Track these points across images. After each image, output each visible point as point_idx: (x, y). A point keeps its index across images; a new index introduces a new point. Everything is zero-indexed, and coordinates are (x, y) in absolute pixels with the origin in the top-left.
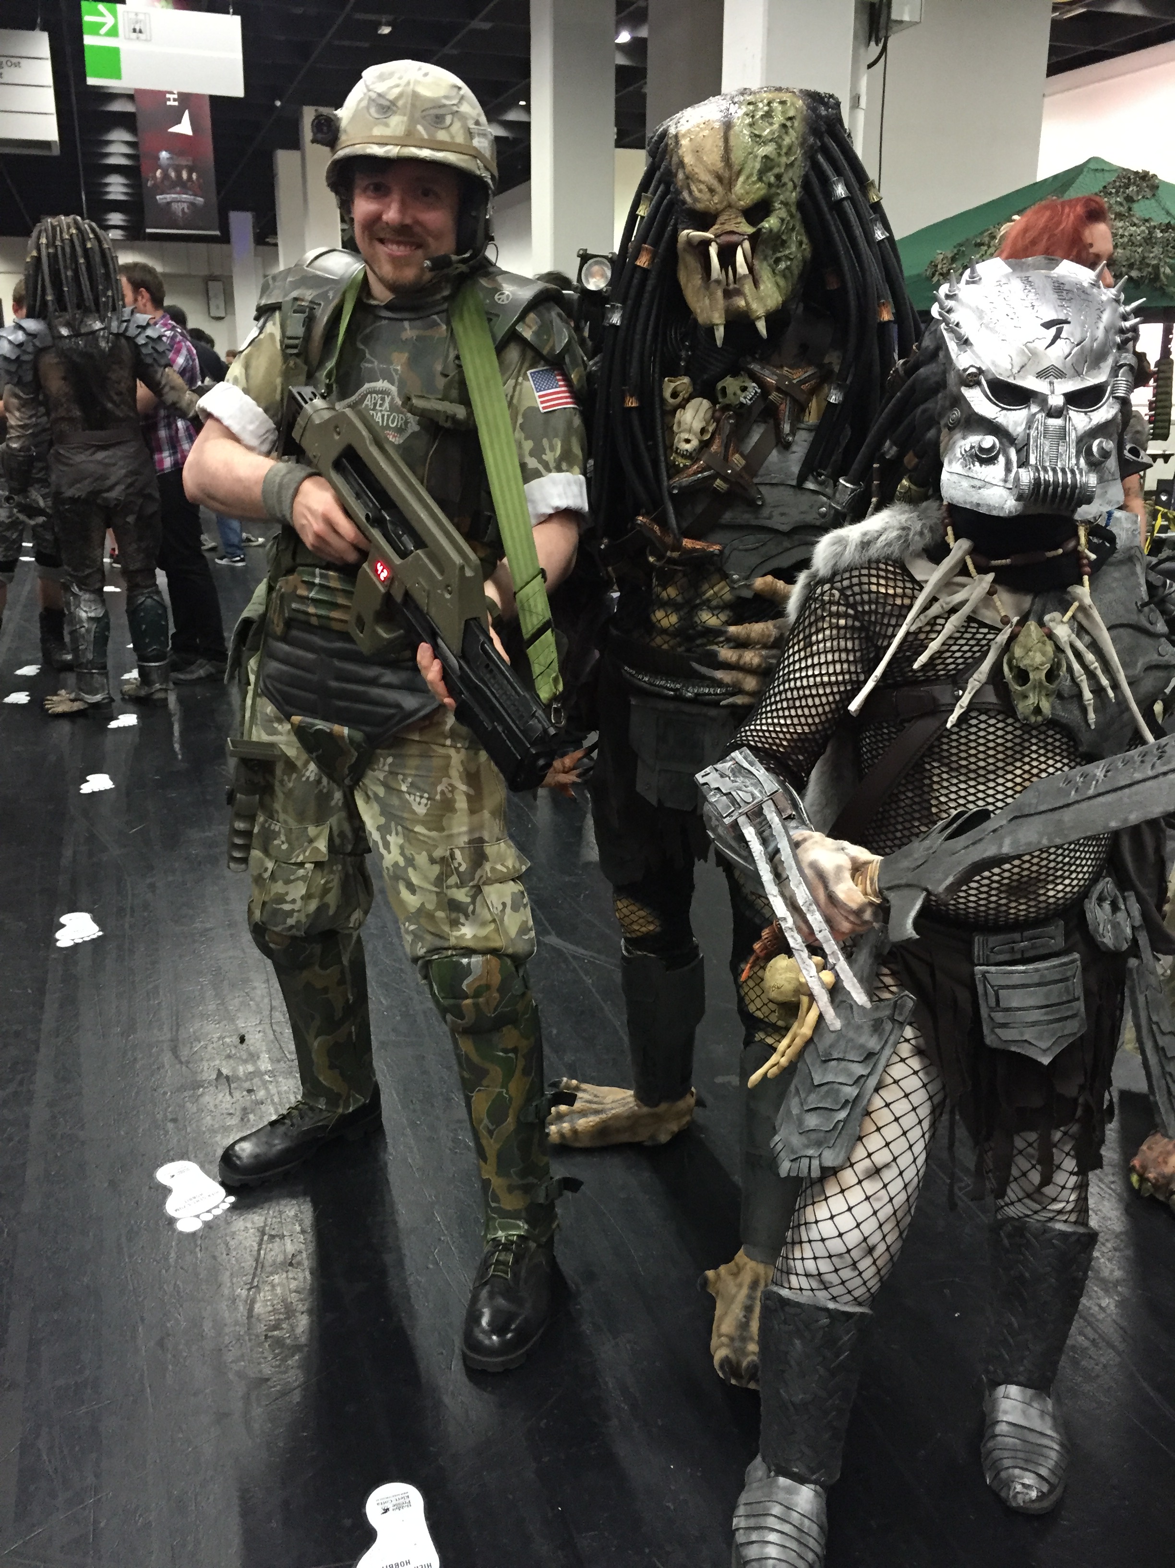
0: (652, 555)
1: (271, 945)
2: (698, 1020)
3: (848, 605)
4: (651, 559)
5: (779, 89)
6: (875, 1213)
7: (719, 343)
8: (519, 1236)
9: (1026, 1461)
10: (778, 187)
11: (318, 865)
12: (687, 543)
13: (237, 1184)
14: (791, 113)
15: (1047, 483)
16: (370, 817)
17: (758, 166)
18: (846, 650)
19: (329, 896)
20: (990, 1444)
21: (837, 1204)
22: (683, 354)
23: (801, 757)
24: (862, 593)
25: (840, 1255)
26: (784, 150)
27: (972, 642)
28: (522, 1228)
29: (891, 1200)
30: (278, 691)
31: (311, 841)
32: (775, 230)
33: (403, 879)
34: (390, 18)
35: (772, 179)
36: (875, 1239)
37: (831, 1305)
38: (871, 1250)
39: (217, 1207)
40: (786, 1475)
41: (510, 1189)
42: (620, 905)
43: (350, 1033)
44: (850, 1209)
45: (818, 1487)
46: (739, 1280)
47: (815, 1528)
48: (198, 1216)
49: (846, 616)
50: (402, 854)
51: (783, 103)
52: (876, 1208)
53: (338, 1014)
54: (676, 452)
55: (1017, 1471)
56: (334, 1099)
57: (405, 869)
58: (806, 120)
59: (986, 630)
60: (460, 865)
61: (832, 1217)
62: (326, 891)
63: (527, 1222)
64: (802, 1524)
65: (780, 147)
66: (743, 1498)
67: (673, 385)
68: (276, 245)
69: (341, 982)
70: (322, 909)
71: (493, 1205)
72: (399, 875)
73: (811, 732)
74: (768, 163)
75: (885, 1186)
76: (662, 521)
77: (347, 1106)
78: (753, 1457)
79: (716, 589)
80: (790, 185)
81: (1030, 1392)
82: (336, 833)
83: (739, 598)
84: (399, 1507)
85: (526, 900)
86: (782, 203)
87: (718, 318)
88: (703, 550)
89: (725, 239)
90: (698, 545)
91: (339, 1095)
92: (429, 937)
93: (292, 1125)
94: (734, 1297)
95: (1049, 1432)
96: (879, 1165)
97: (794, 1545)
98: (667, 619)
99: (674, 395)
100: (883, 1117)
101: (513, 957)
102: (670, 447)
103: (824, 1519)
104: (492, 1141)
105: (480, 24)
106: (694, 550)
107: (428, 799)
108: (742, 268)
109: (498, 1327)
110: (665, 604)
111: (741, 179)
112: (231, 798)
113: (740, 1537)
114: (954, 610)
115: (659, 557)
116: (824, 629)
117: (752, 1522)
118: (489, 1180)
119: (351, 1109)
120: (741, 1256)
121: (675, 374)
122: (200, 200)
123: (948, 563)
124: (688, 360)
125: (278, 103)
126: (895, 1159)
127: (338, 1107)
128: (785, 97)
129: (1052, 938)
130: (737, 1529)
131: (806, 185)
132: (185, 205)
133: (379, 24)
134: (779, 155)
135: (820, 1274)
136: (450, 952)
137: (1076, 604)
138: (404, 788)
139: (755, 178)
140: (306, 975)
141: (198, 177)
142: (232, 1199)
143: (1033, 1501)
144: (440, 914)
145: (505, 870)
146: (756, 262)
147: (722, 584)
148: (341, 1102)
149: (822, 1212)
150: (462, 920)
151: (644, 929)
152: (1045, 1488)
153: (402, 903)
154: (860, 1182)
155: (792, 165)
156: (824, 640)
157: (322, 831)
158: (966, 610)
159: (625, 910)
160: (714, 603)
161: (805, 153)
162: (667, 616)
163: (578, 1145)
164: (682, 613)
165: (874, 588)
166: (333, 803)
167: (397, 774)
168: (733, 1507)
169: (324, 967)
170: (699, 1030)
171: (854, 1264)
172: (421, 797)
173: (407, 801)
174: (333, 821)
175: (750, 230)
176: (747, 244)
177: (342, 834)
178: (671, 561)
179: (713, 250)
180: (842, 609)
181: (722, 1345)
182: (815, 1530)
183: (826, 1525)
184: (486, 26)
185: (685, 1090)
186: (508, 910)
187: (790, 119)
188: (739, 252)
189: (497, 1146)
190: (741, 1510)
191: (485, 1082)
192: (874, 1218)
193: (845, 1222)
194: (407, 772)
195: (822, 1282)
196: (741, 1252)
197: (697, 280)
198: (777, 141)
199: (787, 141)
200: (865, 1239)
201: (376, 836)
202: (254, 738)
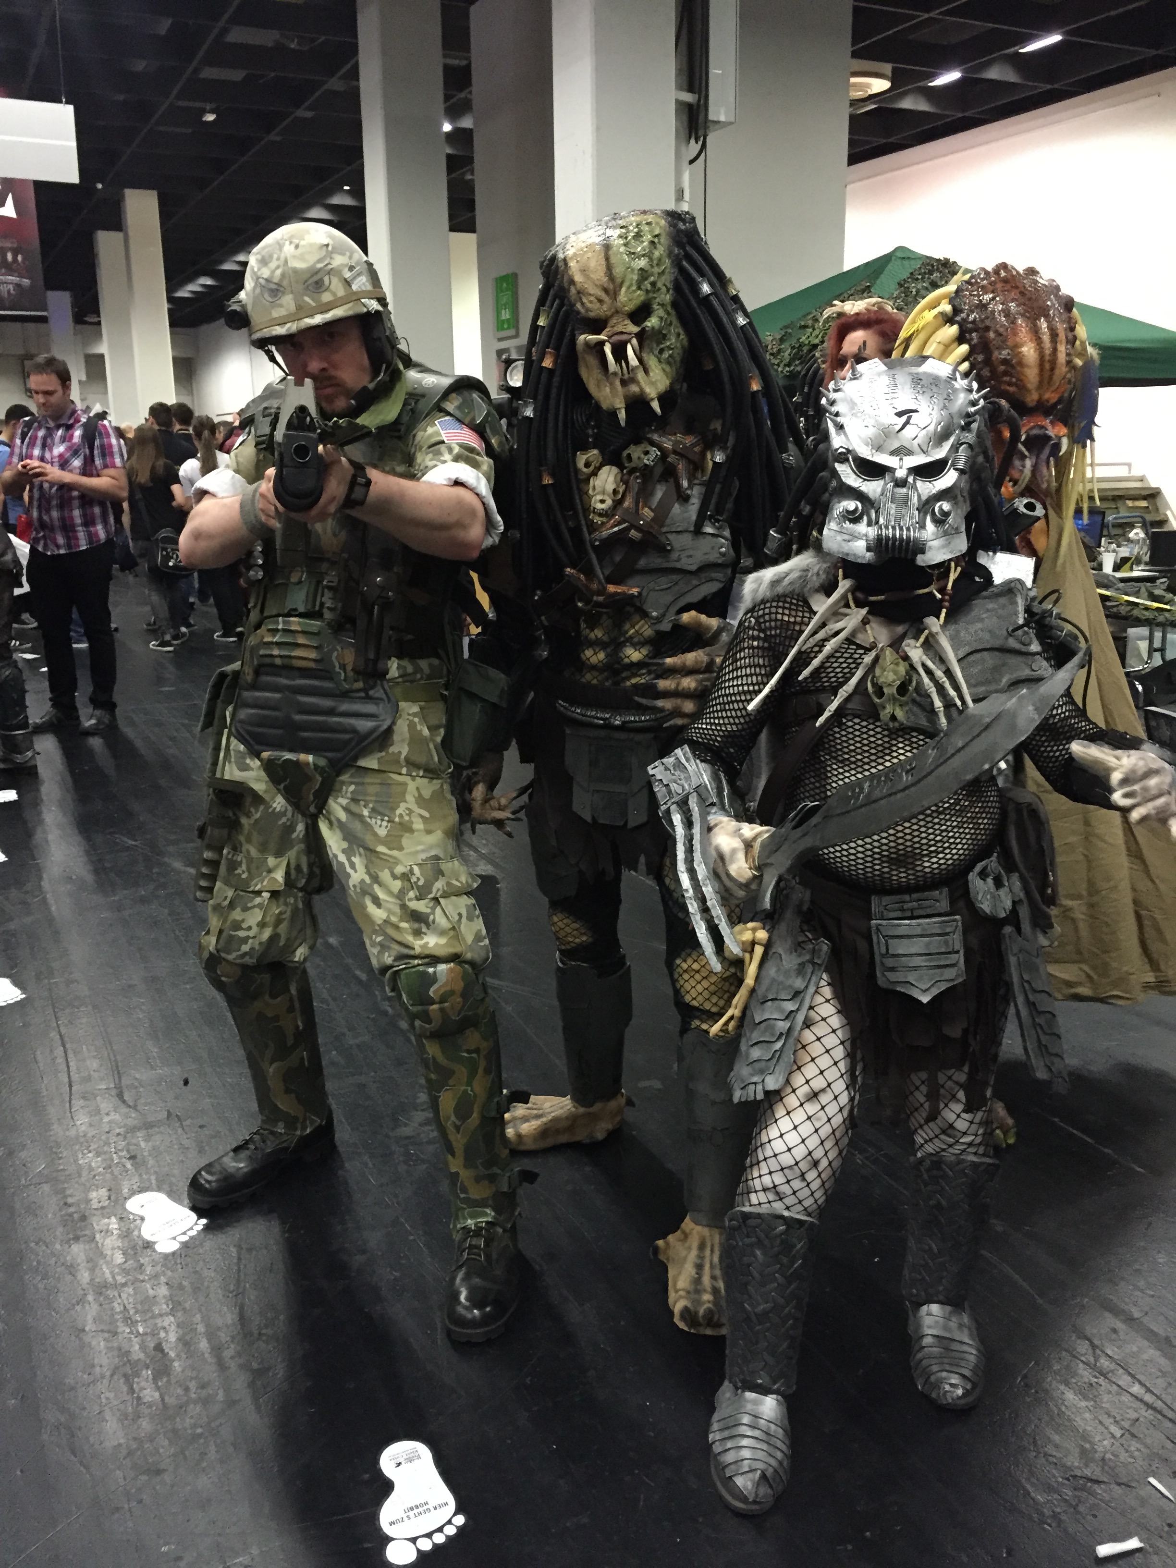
0: (580, 601)
1: (223, 979)
2: (627, 1024)
3: (760, 630)
4: (580, 604)
5: (645, 212)
6: (816, 1131)
7: (623, 423)
8: (487, 1223)
9: (951, 1364)
10: (654, 292)
11: (274, 894)
12: (611, 588)
13: (206, 1207)
14: (657, 232)
15: (887, 537)
16: (334, 842)
17: (635, 277)
18: (759, 666)
19: (282, 926)
20: (920, 1355)
21: (785, 1124)
22: (590, 432)
23: (732, 750)
24: (770, 620)
25: (790, 1167)
26: (655, 262)
27: (850, 661)
28: (490, 1214)
29: (829, 1120)
30: (248, 732)
31: (270, 871)
32: (657, 327)
33: (370, 894)
34: (214, 106)
35: (649, 287)
36: (818, 1154)
37: (786, 1213)
38: (816, 1164)
39: (191, 1229)
40: (751, 1390)
41: (478, 1179)
42: (555, 919)
43: (302, 1059)
44: (795, 1128)
45: (780, 1397)
46: (687, 1244)
47: (780, 1431)
48: (174, 1238)
49: (757, 638)
50: (368, 872)
51: (649, 224)
52: (817, 1126)
53: (290, 1042)
54: (594, 512)
55: (944, 1374)
56: (291, 1123)
57: (371, 886)
58: (669, 234)
59: (862, 651)
60: (418, 879)
61: (781, 1136)
62: (278, 921)
63: (494, 1209)
64: (769, 1428)
65: (651, 259)
66: (716, 1417)
67: (585, 457)
68: (99, 323)
69: (291, 1009)
70: (274, 938)
71: (462, 1196)
72: (365, 891)
73: (738, 730)
74: (643, 273)
75: (823, 1108)
76: (589, 572)
77: (304, 1128)
78: (721, 1384)
79: (637, 627)
80: (664, 289)
81: (948, 1308)
82: (293, 866)
83: (658, 633)
84: (410, 1460)
85: (477, 912)
86: (659, 304)
87: (620, 404)
88: (624, 593)
89: (616, 338)
90: (619, 589)
91: (296, 1118)
92: (396, 947)
93: (256, 1149)
94: (685, 1259)
95: (967, 1340)
96: (817, 1089)
97: (765, 1446)
98: (596, 657)
99: (587, 465)
100: (816, 1049)
101: (471, 963)
102: (587, 509)
103: (786, 1422)
104: (459, 1136)
105: (303, 113)
106: (616, 593)
107: (388, 821)
108: (633, 360)
109: (476, 1301)
110: (592, 644)
111: (624, 289)
112: (202, 832)
113: (717, 1448)
114: (837, 633)
115: (587, 602)
116: (744, 649)
117: (726, 1434)
118: (457, 1174)
119: (308, 1131)
120: (688, 1224)
121: (585, 448)
122: (26, 282)
123: (836, 596)
124: (596, 437)
125: (100, 186)
126: (829, 1085)
127: (296, 1129)
128: (650, 218)
129: (937, 901)
130: (714, 1443)
131: (677, 287)
132: (11, 287)
133: (204, 112)
134: (652, 266)
135: (775, 1187)
136: (416, 962)
137: (926, 632)
138: (366, 813)
139: (634, 288)
140: (258, 1005)
141: (24, 259)
142: (204, 1221)
143: (959, 1398)
144: (404, 925)
145: (459, 884)
146: (644, 355)
147: (643, 622)
148: (299, 1126)
149: (773, 1132)
150: (424, 930)
151: (577, 940)
152: (969, 1387)
153: (368, 918)
154: (802, 1105)
155: (663, 272)
156: (745, 658)
157: (280, 862)
158: (842, 635)
159: (560, 924)
160: (636, 640)
161: (673, 262)
162: (596, 654)
163: (523, 1148)
164: (609, 650)
165: (779, 617)
166: (294, 835)
167: (359, 801)
168: (708, 1424)
169: (273, 996)
170: (627, 1031)
171: (803, 1175)
172: (382, 820)
173: (369, 825)
174: (292, 854)
175: (635, 329)
176: (634, 341)
177: (298, 868)
178: (598, 605)
179: (608, 349)
180: (756, 633)
181: (681, 1297)
182: (780, 1433)
183: (788, 1428)
184: (309, 114)
185: (615, 1092)
186: (464, 920)
187: (657, 236)
188: (629, 347)
189: (464, 1141)
190: (715, 1426)
191: (451, 1082)
192: (815, 1135)
193: (792, 1139)
194: (368, 798)
195: (777, 1193)
196: (687, 1219)
197: (597, 373)
198: (649, 255)
199: (657, 254)
200: (810, 1153)
201: (342, 858)
202: (227, 776)
